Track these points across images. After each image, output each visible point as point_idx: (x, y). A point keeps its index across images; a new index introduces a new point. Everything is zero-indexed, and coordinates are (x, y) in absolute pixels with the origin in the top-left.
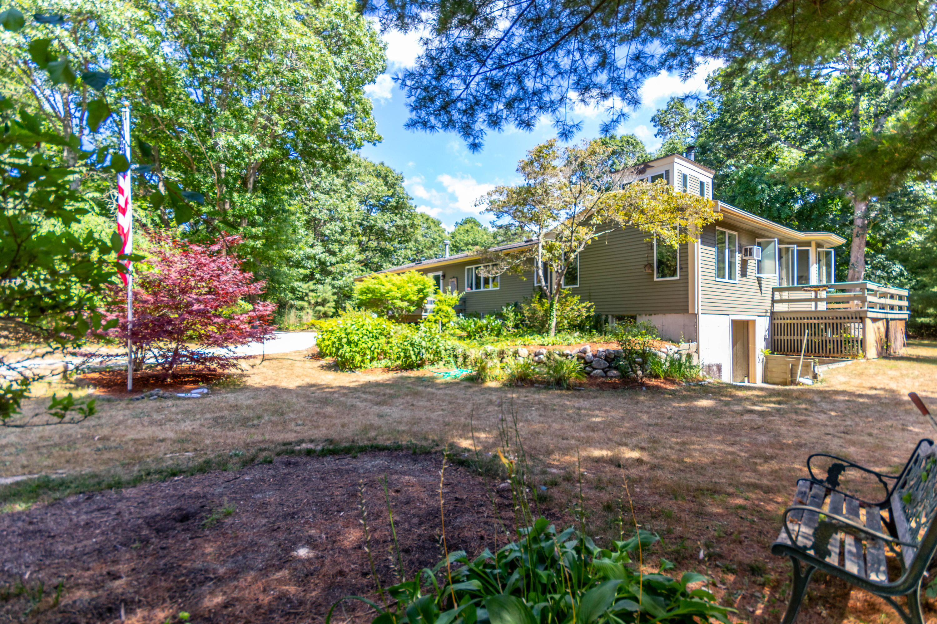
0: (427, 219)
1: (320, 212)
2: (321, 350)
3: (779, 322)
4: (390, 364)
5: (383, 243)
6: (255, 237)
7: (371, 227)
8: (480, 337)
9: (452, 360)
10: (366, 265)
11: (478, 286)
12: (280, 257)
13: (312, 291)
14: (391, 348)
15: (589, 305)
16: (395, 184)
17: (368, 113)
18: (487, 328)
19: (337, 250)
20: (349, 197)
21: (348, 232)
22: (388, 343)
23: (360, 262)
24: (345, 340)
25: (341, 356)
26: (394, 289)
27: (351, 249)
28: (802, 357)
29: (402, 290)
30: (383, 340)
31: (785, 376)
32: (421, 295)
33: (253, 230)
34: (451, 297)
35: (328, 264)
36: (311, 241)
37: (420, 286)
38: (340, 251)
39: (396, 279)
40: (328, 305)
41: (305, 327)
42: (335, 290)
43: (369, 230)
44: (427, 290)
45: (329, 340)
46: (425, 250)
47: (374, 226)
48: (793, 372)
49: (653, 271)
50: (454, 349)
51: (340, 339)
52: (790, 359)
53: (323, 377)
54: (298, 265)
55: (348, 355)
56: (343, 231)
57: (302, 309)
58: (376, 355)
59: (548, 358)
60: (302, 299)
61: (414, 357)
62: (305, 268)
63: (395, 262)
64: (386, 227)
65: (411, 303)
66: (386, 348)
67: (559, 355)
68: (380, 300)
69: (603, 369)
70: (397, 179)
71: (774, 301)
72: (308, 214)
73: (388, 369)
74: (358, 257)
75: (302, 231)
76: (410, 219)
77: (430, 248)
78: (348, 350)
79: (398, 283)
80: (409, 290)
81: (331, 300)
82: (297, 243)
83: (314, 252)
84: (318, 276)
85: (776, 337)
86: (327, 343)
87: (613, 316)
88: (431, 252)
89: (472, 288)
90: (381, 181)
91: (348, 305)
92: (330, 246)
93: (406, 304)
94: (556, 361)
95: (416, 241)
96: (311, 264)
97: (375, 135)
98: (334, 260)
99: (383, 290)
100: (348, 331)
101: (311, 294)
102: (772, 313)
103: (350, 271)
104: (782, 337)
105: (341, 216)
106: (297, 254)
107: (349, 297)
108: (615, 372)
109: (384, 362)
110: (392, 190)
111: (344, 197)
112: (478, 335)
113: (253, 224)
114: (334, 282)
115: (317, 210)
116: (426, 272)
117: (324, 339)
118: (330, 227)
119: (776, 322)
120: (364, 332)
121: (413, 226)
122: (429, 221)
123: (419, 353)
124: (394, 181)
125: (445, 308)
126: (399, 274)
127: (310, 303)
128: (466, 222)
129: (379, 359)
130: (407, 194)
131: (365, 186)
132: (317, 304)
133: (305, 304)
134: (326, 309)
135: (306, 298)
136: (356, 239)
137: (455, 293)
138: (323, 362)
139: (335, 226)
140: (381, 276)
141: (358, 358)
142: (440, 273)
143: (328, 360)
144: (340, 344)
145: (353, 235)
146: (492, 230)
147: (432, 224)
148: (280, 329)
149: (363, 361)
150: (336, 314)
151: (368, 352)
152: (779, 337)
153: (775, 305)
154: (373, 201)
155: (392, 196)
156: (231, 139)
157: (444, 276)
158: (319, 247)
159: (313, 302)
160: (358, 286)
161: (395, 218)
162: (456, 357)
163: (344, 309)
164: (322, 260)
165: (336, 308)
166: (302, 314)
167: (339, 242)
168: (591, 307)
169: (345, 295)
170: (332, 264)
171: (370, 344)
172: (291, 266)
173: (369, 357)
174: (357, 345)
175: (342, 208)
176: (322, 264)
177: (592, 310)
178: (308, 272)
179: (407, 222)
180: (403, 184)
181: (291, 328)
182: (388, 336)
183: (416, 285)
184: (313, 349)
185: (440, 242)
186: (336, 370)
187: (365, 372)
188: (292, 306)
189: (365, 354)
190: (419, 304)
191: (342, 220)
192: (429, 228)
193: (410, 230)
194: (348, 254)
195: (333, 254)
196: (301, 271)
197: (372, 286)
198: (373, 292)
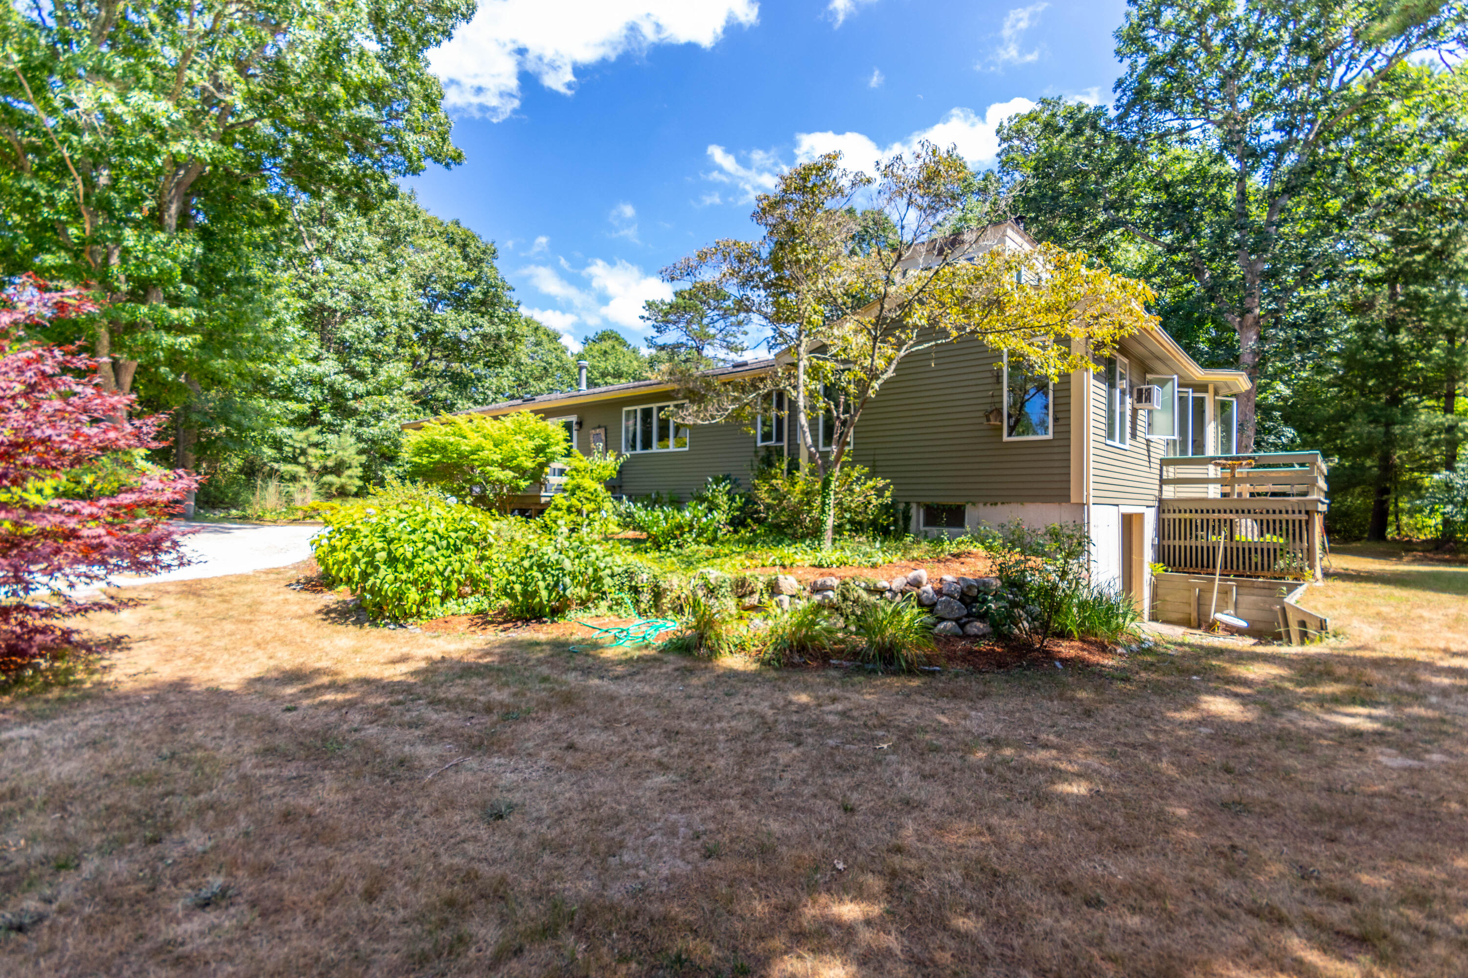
0: (537, 329)
1: (333, 295)
2: (327, 568)
3: (1172, 516)
4: (486, 606)
5: (455, 365)
6: (181, 329)
7: (435, 335)
8: (678, 546)
9: (627, 597)
10: (424, 403)
11: (647, 444)
12: (240, 375)
13: (316, 445)
14: (490, 570)
15: (881, 483)
16: (480, 261)
17: (434, 104)
18: (691, 526)
19: (368, 370)
20: (393, 272)
21: (392, 339)
22: (482, 559)
23: (413, 395)
24: (381, 556)
25: (372, 592)
26: (489, 445)
27: (396, 370)
28: (1217, 577)
29: (504, 447)
30: (470, 554)
31: (1187, 609)
32: (541, 459)
33: (174, 313)
34: (603, 463)
35: (349, 395)
36: (314, 348)
37: (539, 442)
38: (374, 372)
39: (491, 426)
40: (349, 472)
41: (299, 515)
42: (362, 445)
43: (431, 338)
44: (554, 449)
45: (346, 548)
46: (531, 381)
47: (442, 332)
48: (1201, 603)
49: (1002, 421)
50: (631, 575)
51: (371, 553)
52: (1196, 581)
53: (325, 644)
54: (286, 393)
55: (389, 589)
56: (381, 334)
57: (294, 478)
58: (454, 586)
59: (845, 599)
60: (294, 460)
61: (544, 594)
62: (301, 401)
63: (479, 398)
64: (464, 336)
65: (522, 472)
66: (479, 571)
67: (868, 590)
68: (457, 466)
69: (957, 620)
70: (484, 252)
71: (1163, 482)
72: (308, 297)
73: (482, 619)
74: (410, 385)
75: (294, 330)
76: (507, 324)
77: (539, 379)
78: (391, 577)
79: (496, 435)
80: (517, 447)
81: (355, 463)
82: (282, 351)
83: (319, 370)
84: (327, 417)
85: (1166, 543)
86: (341, 556)
87: (918, 504)
88: (543, 386)
89: (634, 447)
90: (455, 251)
91: (389, 472)
92: (354, 361)
93: (510, 474)
94: (865, 606)
95: (518, 364)
96: (313, 393)
97: (450, 148)
98: (361, 388)
99: (465, 448)
100: (391, 534)
101: (312, 451)
102: (1161, 501)
103: (392, 411)
104: (1177, 542)
105: (377, 307)
106: (280, 374)
107: (391, 459)
108: (980, 625)
109: (473, 603)
110: (476, 271)
111: (383, 270)
112: (673, 542)
113: (176, 301)
114: (360, 430)
115: (327, 292)
116: (548, 414)
117: (334, 549)
118: (355, 326)
119: (1166, 516)
120: (429, 536)
121: (512, 336)
122: (540, 333)
123: (556, 584)
124: (479, 254)
125: (590, 484)
126: (496, 418)
127: (309, 469)
128: (602, 337)
129: (461, 596)
130: (503, 280)
131: (425, 256)
132: (325, 470)
133: (301, 471)
134: (343, 480)
135: (302, 459)
136: (407, 352)
137: (611, 458)
138: (329, 598)
139: (366, 325)
140: (460, 419)
141: (413, 595)
142: (574, 418)
143: (342, 594)
144: (371, 563)
145: (400, 343)
146: (646, 352)
147: (544, 338)
148: (244, 519)
149: (424, 602)
150: (361, 493)
151: (436, 581)
152: (1171, 542)
153: (1165, 487)
154: (439, 288)
155: (475, 282)
156: (109, 96)
157: (580, 424)
158: (331, 363)
159: (316, 466)
160: (412, 439)
161: (480, 321)
162: (635, 590)
163: (381, 483)
164: (337, 386)
165: (365, 479)
166: (292, 488)
167: (373, 355)
168: (886, 487)
169: (383, 455)
170: (356, 397)
171: (441, 563)
172: (272, 398)
173: (439, 592)
174: (410, 566)
175: (379, 291)
176: (337, 394)
177: (887, 494)
178: (305, 408)
179: (503, 328)
180: (496, 263)
181: (268, 516)
182: (483, 544)
183: (532, 438)
184: (309, 566)
185: (558, 369)
186: (359, 622)
187: (429, 628)
188: (272, 473)
189: (429, 585)
190: (537, 476)
191: (377, 313)
192: (538, 344)
193: (506, 344)
194: (390, 379)
195: (361, 376)
196: (292, 405)
197: (441, 439)
198: (443, 449)
